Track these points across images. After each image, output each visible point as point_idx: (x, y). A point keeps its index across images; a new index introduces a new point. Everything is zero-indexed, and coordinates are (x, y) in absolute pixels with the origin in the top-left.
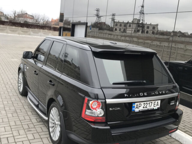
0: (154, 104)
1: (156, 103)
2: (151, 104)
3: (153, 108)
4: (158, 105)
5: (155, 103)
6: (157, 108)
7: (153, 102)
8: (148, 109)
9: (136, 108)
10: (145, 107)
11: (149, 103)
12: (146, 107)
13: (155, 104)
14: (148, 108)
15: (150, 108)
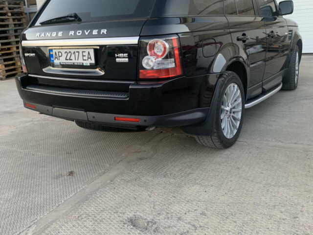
0: (83, 56)
1: (86, 54)
2: (77, 54)
3: (83, 63)
4: (90, 58)
5: (84, 54)
6: (89, 65)
7: (81, 51)
8: (74, 63)
9: (55, 58)
10: (68, 58)
11: (74, 52)
12: (70, 59)
13: (85, 56)
14: (74, 61)
15: (77, 61)
